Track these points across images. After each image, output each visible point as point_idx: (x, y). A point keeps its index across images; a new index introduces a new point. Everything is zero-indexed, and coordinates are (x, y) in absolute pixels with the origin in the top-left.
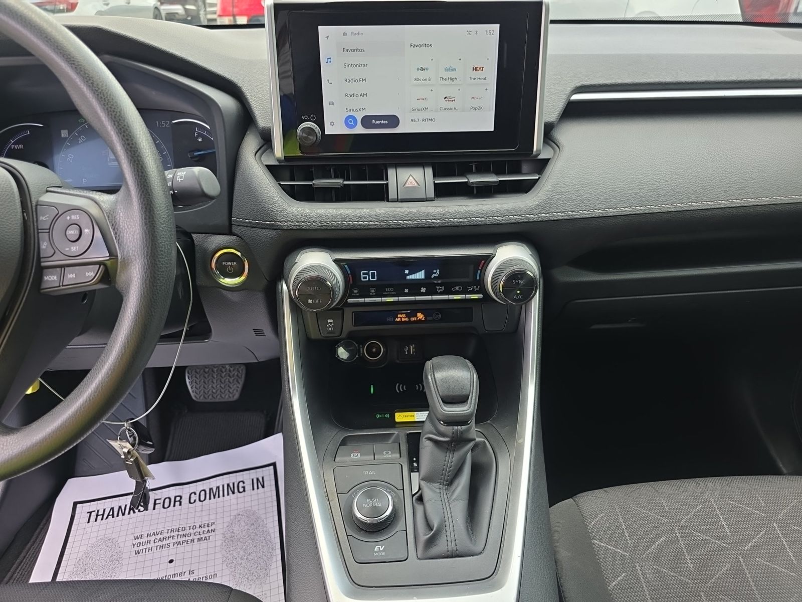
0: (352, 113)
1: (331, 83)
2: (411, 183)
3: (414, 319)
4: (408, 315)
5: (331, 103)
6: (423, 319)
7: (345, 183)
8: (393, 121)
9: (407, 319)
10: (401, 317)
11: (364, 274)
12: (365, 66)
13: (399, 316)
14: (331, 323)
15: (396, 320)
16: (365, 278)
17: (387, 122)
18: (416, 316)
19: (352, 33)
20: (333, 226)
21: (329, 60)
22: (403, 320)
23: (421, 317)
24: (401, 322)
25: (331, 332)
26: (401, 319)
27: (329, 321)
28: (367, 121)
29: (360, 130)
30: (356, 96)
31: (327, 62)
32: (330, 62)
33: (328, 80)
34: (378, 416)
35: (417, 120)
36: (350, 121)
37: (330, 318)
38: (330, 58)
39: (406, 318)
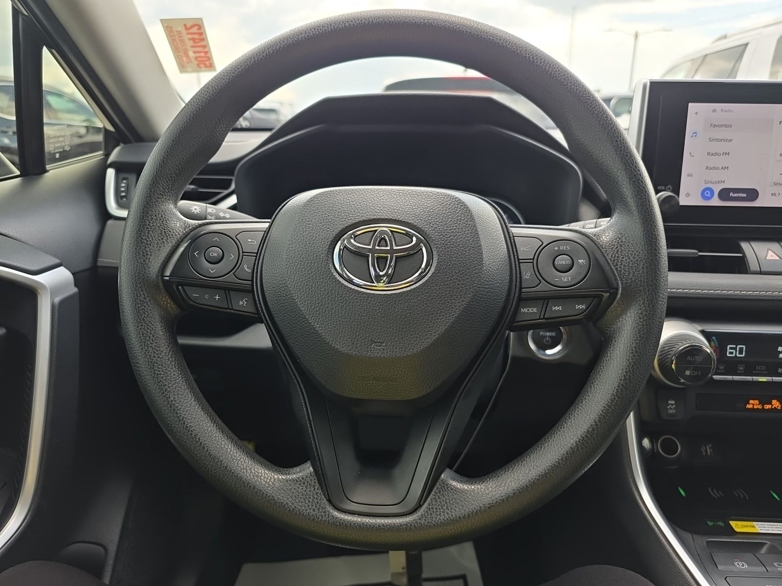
0: (709, 185)
1: (693, 156)
2: (772, 256)
3: (767, 407)
4: (762, 403)
5: (690, 175)
6: (778, 408)
7: (700, 254)
8: (753, 194)
9: (760, 407)
10: (753, 404)
11: (731, 348)
12: (730, 141)
13: (751, 402)
14: (672, 405)
15: (748, 406)
16: (731, 353)
17: (745, 195)
18: (771, 403)
19: (722, 110)
20: (700, 294)
21: (695, 134)
22: (755, 407)
23: (777, 405)
24: (753, 409)
25: (672, 415)
26: (753, 406)
27: (670, 402)
28: (724, 194)
29: (716, 202)
30: (717, 168)
31: (692, 137)
32: (695, 136)
33: (690, 153)
34: (710, 524)
35: (777, 194)
36: (707, 193)
37: (673, 399)
38: (696, 133)
39: (759, 404)
